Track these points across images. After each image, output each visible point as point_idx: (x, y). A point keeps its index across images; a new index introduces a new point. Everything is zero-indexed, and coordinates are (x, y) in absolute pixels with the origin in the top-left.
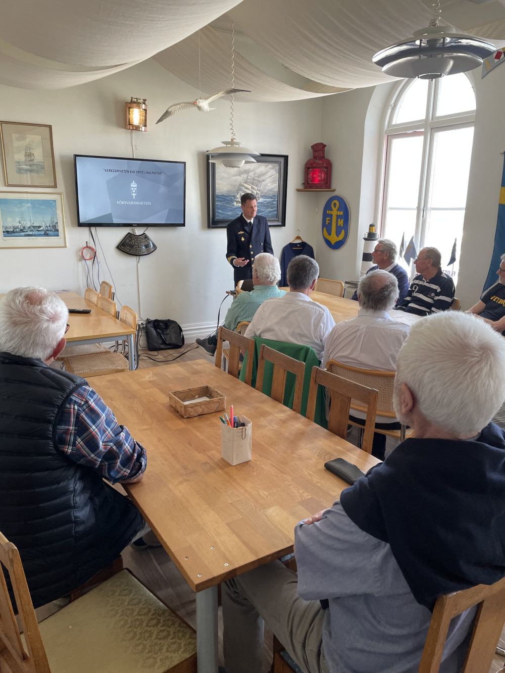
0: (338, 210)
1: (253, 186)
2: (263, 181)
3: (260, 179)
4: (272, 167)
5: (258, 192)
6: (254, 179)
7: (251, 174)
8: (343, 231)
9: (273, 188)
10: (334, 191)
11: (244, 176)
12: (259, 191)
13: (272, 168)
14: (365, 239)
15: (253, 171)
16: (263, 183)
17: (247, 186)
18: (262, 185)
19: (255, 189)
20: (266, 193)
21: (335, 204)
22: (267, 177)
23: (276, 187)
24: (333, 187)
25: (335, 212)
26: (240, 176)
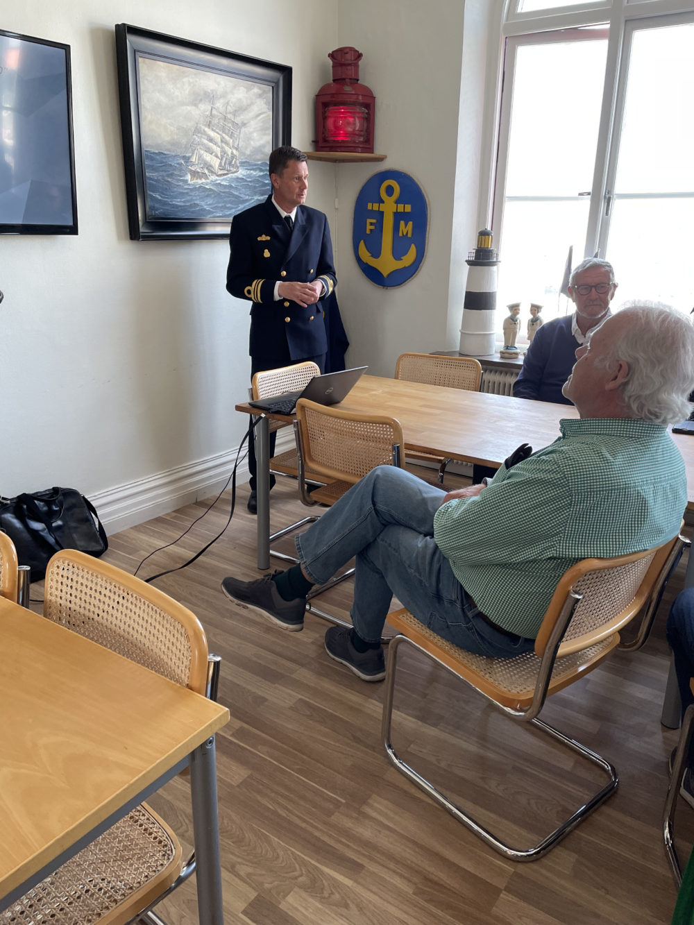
0: (397, 202)
1: (224, 135)
2: (244, 124)
3: (238, 120)
4: (260, 92)
5: (235, 152)
6: (225, 118)
7: (219, 104)
8: (413, 248)
9: (263, 146)
10: (380, 159)
11: (205, 107)
12: (237, 149)
13: (260, 96)
14: (470, 263)
15: (224, 95)
16: (243, 130)
17: (212, 134)
18: (242, 135)
19: (227, 143)
20: (249, 155)
21: (390, 191)
22: (251, 114)
23: (269, 142)
24: (379, 149)
25: (389, 207)
26: (196, 105)
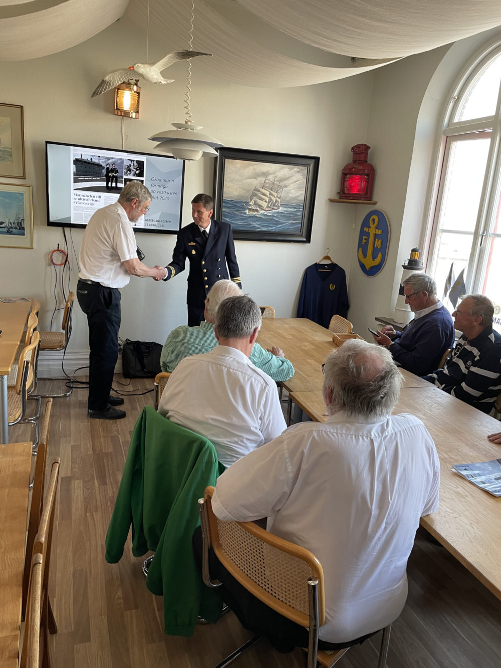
0: (377, 228)
1: (272, 192)
2: (286, 186)
3: (282, 184)
4: (299, 170)
5: (278, 199)
6: (273, 184)
7: (271, 177)
8: (380, 254)
9: (298, 196)
10: (375, 203)
11: (262, 179)
13: (298, 172)
14: (404, 267)
15: (273, 173)
16: (284, 189)
17: (263, 191)
18: (283, 192)
19: (274, 196)
20: (288, 201)
21: (374, 220)
22: (291, 181)
23: (302, 195)
24: (375, 199)
25: (372, 230)
26: (256, 179)
